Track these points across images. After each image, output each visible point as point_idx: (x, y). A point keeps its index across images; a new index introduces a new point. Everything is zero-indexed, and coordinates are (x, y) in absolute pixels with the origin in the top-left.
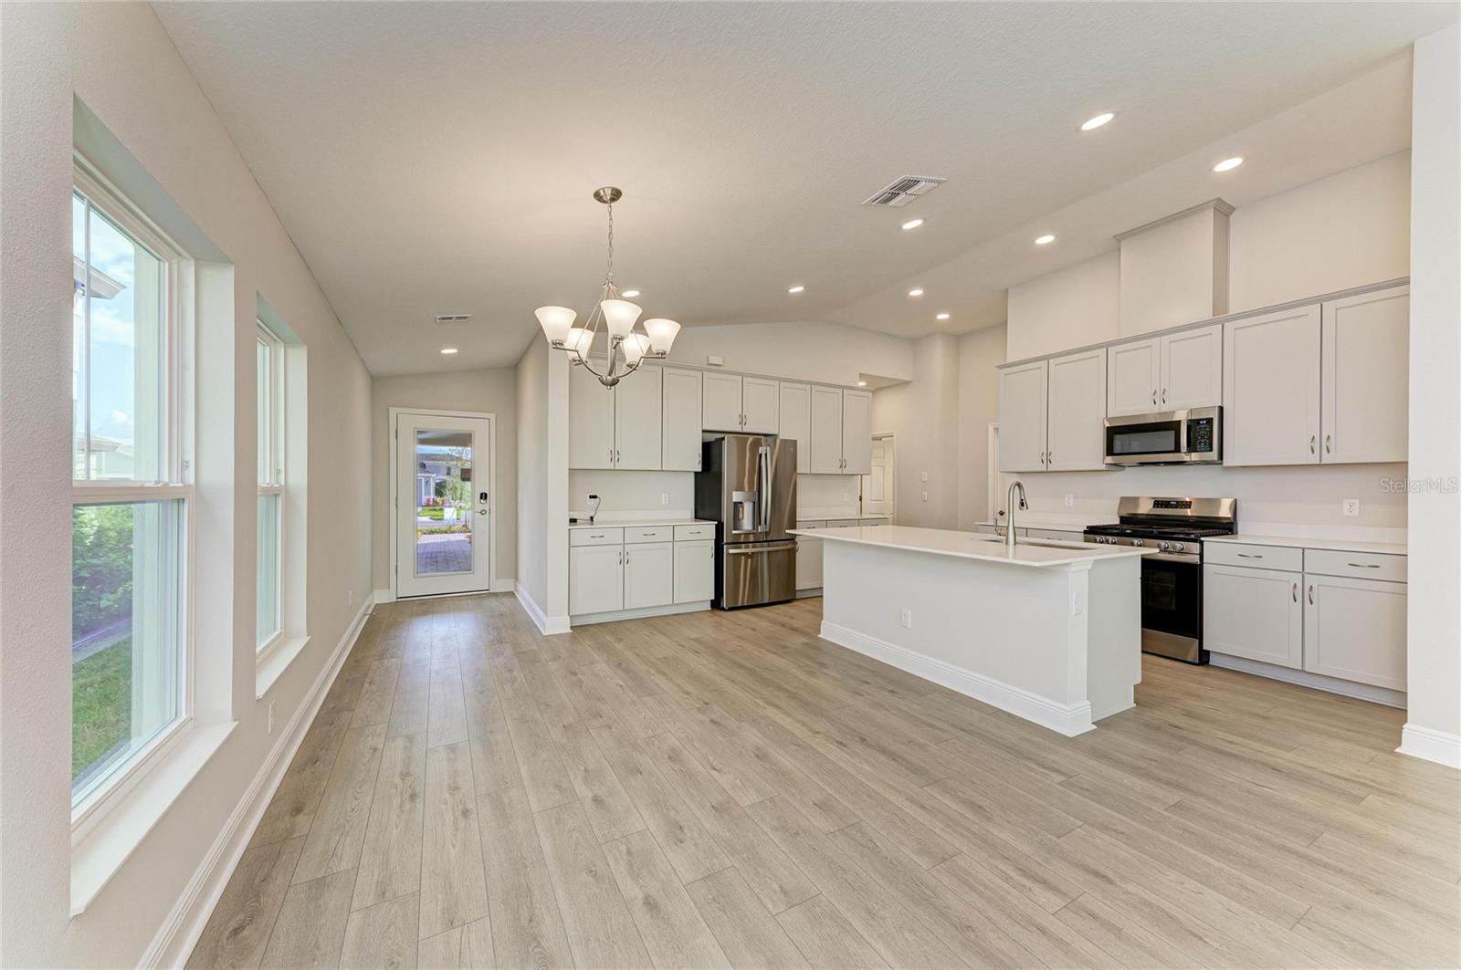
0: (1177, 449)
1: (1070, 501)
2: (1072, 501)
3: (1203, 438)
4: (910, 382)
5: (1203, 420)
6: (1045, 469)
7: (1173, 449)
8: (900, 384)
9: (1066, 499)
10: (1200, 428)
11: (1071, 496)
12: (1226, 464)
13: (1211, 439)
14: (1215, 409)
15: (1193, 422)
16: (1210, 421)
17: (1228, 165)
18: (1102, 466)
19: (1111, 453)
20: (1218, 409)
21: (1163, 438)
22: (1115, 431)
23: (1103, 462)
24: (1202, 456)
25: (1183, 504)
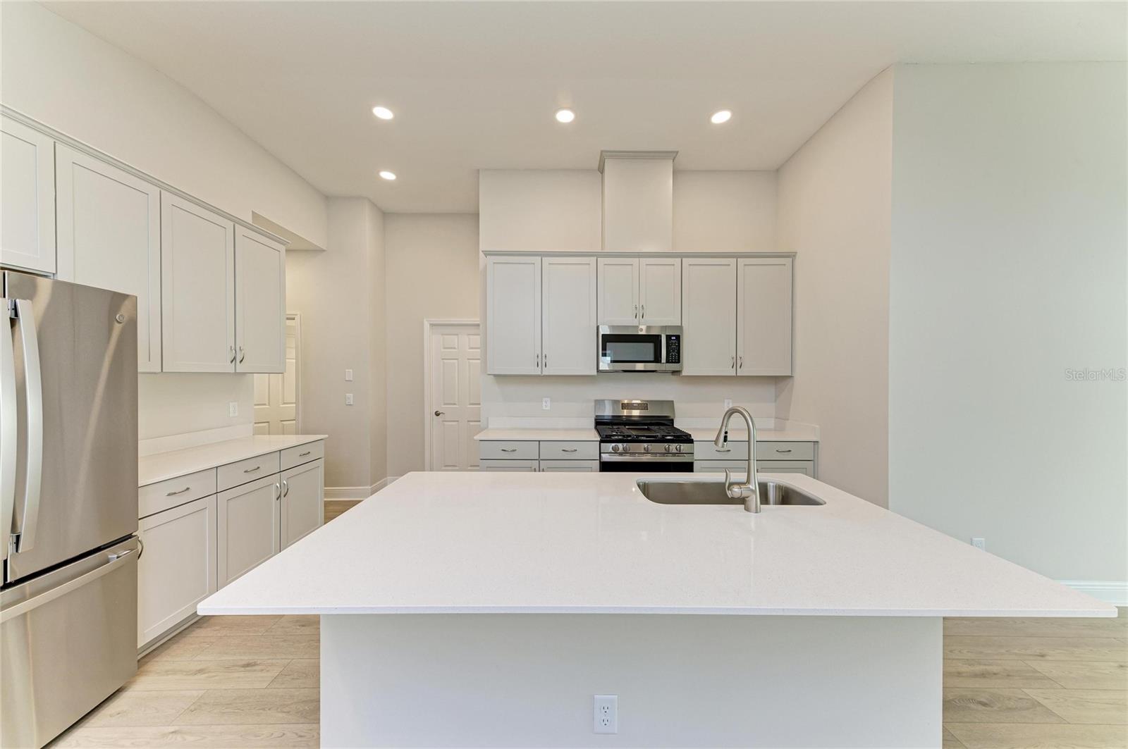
0: (657, 359)
1: (546, 405)
2: (549, 404)
3: (674, 351)
4: (324, 251)
5: (673, 336)
6: (540, 373)
7: (652, 359)
8: (306, 251)
9: (544, 404)
10: (672, 343)
11: (549, 399)
12: (684, 373)
13: (679, 353)
14: (680, 328)
15: (668, 337)
16: (678, 337)
17: (721, 117)
18: (594, 372)
19: (604, 360)
20: (682, 328)
21: (647, 349)
22: (609, 338)
23: (597, 368)
24: (673, 367)
25: (643, 405)
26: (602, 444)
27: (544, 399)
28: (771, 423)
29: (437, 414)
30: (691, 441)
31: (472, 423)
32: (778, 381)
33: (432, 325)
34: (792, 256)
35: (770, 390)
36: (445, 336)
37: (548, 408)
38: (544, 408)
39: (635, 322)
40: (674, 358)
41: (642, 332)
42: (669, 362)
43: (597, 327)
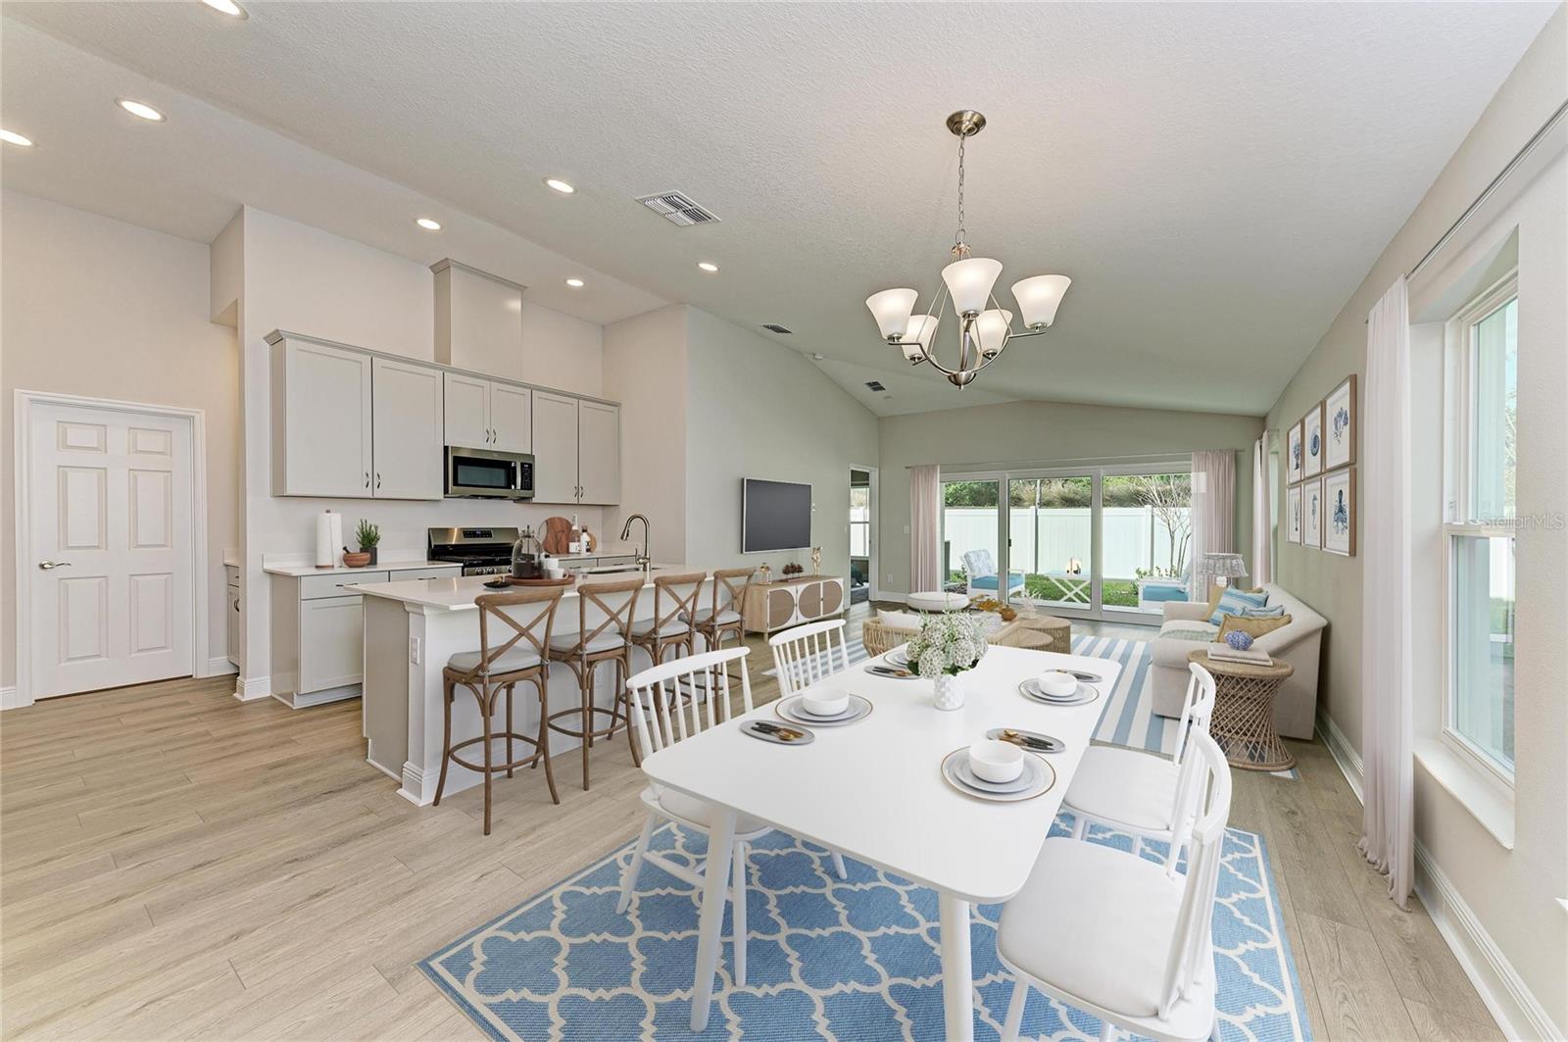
0: (511, 485)
3: (526, 478)
5: (526, 464)
6: (370, 494)
7: (503, 484)
10: (526, 471)
12: (535, 499)
13: (531, 480)
14: (532, 457)
15: (522, 464)
16: (531, 466)
17: (576, 283)
18: (440, 495)
19: (456, 483)
20: (534, 457)
21: (500, 475)
22: (459, 461)
23: (446, 491)
24: (525, 493)
25: (486, 533)
26: (466, 569)
31: (140, 578)
34: (617, 405)
35: (598, 515)
39: (486, 447)
40: (528, 484)
41: (495, 457)
42: (522, 489)
43: (446, 449)
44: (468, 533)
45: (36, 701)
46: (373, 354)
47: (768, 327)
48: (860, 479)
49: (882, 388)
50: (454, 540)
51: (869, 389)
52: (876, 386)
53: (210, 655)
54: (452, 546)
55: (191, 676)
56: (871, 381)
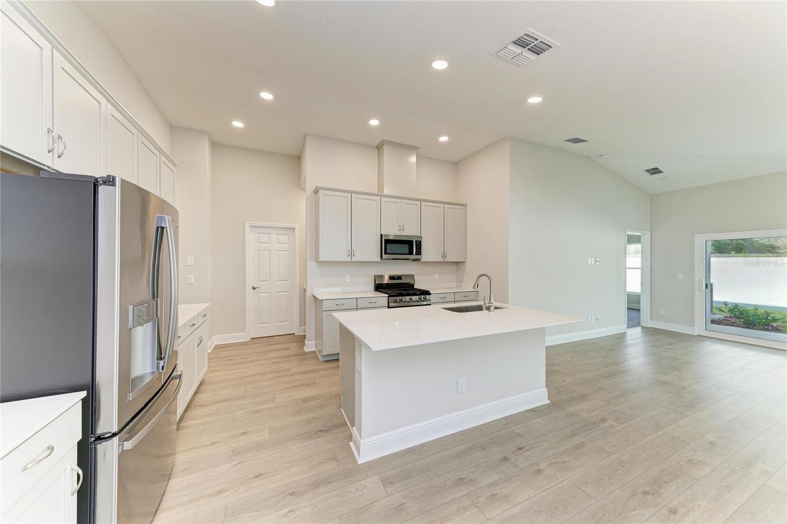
0: (411, 253)
1: (348, 279)
3: (418, 249)
5: (418, 241)
6: (350, 260)
7: (407, 252)
9: (346, 278)
10: (418, 245)
11: (349, 276)
12: (422, 260)
13: (420, 250)
14: (421, 237)
15: (416, 241)
16: (420, 242)
17: (444, 139)
18: (379, 259)
19: (386, 253)
20: (422, 237)
21: (406, 248)
22: (388, 242)
23: (381, 257)
24: (418, 257)
25: (399, 278)
26: (390, 298)
27: (346, 276)
28: (454, 284)
29: (254, 288)
30: (430, 294)
31: (280, 293)
32: (458, 264)
33: (251, 226)
34: (465, 205)
35: (453, 268)
36: (260, 235)
37: (349, 280)
38: (346, 281)
39: (400, 233)
40: (419, 252)
41: (404, 239)
42: (416, 254)
43: (381, 235)
44: (391, 278)
45: (252, 339)
46: (352, 192)
47: (568, 140)
48: (632, 240)
49: (660, 172)
50: (386, 280)
51: (648, 174)
52: (655, 171)
53: (300, 326)
54: (385, 284)
55: (294, 334)
56: (648, 169)
